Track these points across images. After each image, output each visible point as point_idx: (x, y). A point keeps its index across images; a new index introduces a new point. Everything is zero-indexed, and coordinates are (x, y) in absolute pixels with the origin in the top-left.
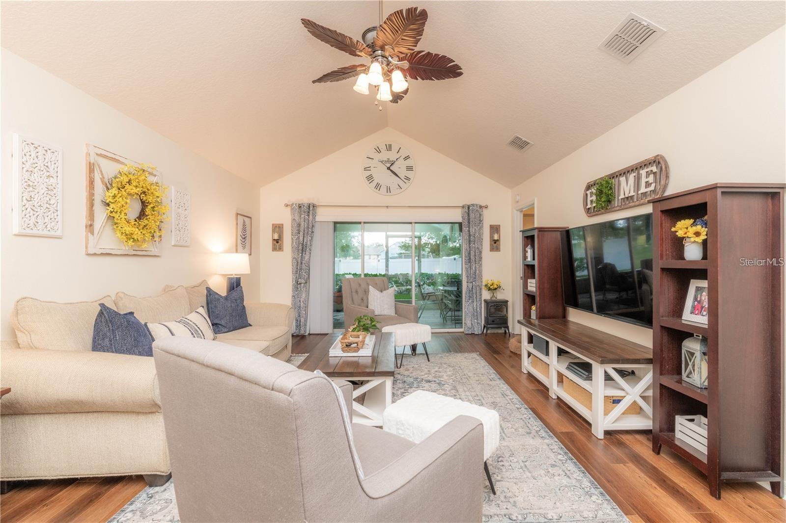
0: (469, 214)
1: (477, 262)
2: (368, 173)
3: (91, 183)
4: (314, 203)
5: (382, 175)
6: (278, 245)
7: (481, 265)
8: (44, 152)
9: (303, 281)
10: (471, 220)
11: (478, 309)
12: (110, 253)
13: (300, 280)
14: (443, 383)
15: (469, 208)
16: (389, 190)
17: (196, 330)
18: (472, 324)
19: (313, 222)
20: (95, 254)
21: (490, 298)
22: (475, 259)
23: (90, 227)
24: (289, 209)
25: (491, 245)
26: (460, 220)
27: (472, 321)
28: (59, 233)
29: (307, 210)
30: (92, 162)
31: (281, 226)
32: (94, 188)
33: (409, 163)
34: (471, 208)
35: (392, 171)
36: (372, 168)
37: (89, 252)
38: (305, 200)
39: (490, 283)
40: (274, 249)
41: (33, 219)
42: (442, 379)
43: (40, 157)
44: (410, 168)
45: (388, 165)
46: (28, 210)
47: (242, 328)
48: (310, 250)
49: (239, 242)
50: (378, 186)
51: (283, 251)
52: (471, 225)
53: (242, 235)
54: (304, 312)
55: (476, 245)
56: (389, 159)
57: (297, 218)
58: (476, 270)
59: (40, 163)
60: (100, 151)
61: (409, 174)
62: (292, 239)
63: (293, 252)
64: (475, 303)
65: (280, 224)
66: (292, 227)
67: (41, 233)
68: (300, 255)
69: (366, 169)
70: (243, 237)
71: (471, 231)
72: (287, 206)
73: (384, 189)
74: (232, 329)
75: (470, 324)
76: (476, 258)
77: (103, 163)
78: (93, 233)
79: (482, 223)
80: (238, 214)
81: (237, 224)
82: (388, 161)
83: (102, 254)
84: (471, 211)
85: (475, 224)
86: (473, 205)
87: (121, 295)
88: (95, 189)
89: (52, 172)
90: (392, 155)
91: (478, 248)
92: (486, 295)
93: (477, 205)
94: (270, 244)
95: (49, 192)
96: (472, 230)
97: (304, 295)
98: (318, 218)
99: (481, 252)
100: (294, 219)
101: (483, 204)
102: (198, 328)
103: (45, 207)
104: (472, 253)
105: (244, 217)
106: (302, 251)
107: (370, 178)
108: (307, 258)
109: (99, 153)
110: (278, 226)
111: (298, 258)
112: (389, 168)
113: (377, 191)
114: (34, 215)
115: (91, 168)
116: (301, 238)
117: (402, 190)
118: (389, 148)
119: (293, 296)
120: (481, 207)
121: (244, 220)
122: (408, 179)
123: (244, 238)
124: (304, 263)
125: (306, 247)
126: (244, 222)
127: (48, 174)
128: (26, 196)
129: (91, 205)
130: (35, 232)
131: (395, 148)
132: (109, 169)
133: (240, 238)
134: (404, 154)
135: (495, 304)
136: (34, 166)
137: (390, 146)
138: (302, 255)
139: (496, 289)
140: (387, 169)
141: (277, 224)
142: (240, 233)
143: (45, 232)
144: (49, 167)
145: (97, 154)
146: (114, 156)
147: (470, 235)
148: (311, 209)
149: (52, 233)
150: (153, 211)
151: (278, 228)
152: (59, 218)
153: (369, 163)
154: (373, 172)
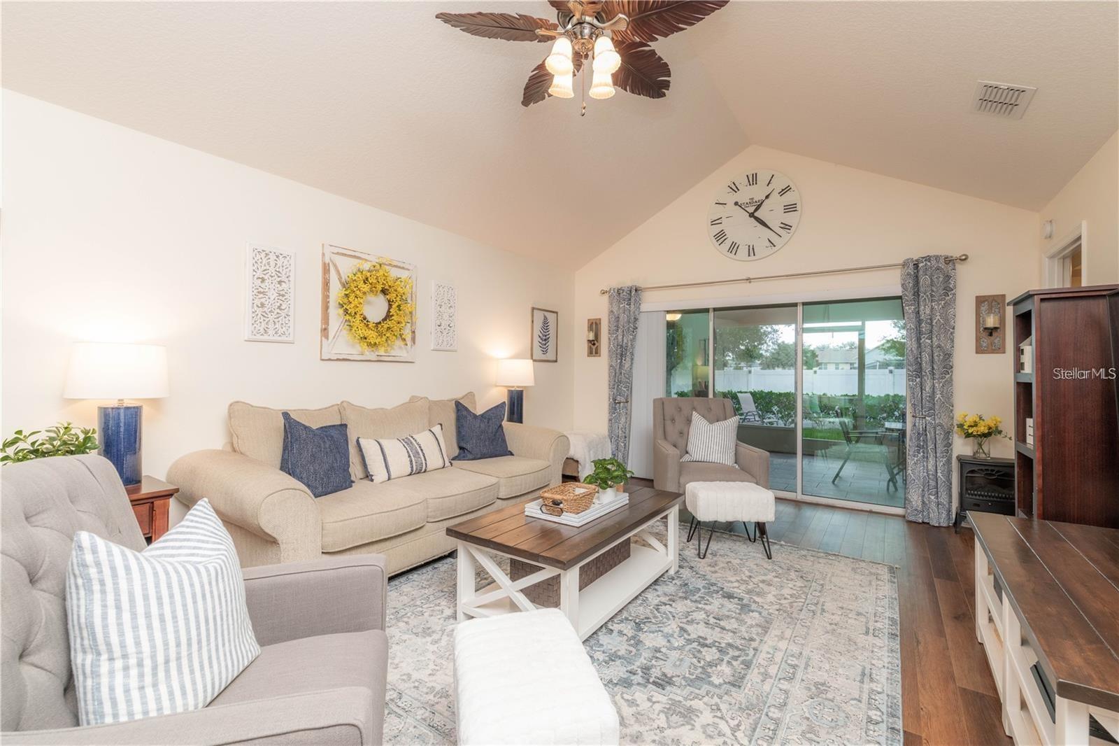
0: (917, 277)
1: (937, 376)
2: (717, 229)
3: (326, 285)
4: (637, 285)
5: (742, 229)
6: (594, 347)
7: (950, 382)
8: (275, 258)
9: (623, 399)
10: (922, 289)
11: (939, 474)
12: (348, 358)
13: (619, 398)
14: (754, 606)
15: (916, 265)
16: (751, 251)
17: (418, 453)
18: (923, 502)
19: (637, 313)
20: (330, 360)
21: (972, 455)
22: (933, 368)
23: (325, 331)
24: (606, 297)
25: (978, 340)
26: (898, 291)
27: (923, 496)
28: (290, 339)
29: (628, 297)
30: (327, 262)
31: (598, 322)
32: (329, 289)
33: (789, 198)
34: (921, 265)
35: (757, 219)
36: (724, 220)
37: (323, 358)
38: (627, 282)
39: (970, 419)
40: (590, 353)
41: (264, 325)
42: (757, 599)
43: (272, 264)
44: (790, 208)
45: (751, 210)
46: (258, 317)
47: (496, 456)
48: (632, 354)
49: (536, 344)
50: (734, 248)
51: (600, 356)
52: (921, 300)
53: (541, 335)
54: (622, 444)
55: (934, 339)
56: (752, 199)
57: (615, 309)
58: (934, 392)
59: (272, 269)
60: (336, 250)
61: (790, 218)
62: (609, 339)
63: (610, 357)
64: (931, 461)
65: (597, 319)
66: (609, 322)
67: (271, 338)
68: (619, 361)
69: (713, 223)
70: (544, 338)
71: (921, 312)
72: (604, 293)
73: (743, 251)
74: (479, 456)
75: (920, 503)
76: (935, 367)
77: (340, 261)
78: (327, 338)
79: (954, 294)
80: (533, 309)
81: (533, 322)
82: (752, 201)
84: (921, 272)
85: (932, 296)
86: (928, 259)
87: (345, 404)
88: (330, 291)
89: (284, 278)
90: (758, 193)
91: (939, 346)
92: (962, 447)
93: (937, 258)
94: (585, 346)
95: (281, 298)
96: (925, 311)
97: (623, 420)
98: (644, 307)
99: (948, 356)
100: (612, 311)
101: (956, 254)
102: (422, 450)
103: (275, 313)
104: (926, 357)
105: (546, 314)
106: (622, 355)
107: (720, 237)
108: (627, 365)
109: (336, 252)
110: (594, 322)
111: (616, 366)
112: (752, 215)
113: (732, 255)
114: (264, 320)
115: (326, 270)
116: (620, 337)
117: (775, 249)
118: (753, 180)
119: (610, 420)
120: (949, 261)
121: (545, 317)
122: (786, 227)
123: (545, 340)
124: (624, 374)
125: (626, 350)
126: (545, 318)
127: (279, 279)
128: (258, 302)
129: (326, 307)
130: (266, 337)
131: (763, 178)
132: (347, 267)
133: (537, 339)
134: (778, 185)
135: (983, 468)
136: (265, 273)
137: (755, 176)
138: (621, 362)
139: (985, 435)
140: (750, 216)
141: (594, 319)
142: (537, 332)
143: (276, 338)
144: (281, 271)
145: (333, 253)
146: (353, 254)
147: (919, 322)
148: (633, 293)
149: (283, 338)
150: (400, 310)
151: (594, 326)
152: (291, 324)
153: (720, 212)
154: (726, 226)
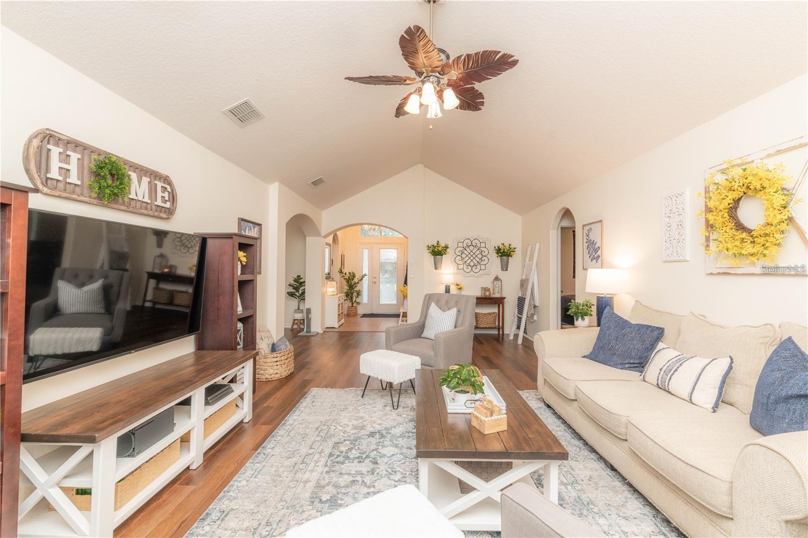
12: (728, 272)
20: (712, 274)
37: (707, 272)
41: (671, 249)
43: (674, 204)
46: (668, 244)
59: (674, 208)
83: (719, 274)
95: (679, 227)
103: (677, 239)
114: (671, 246)
127: (678, 214)
128: (667, 234)
129: (708, 226)
130: (672, 258)
136: (670, 212)
143: (677, 258)
144: (679, 207)
149: (681, 258)
